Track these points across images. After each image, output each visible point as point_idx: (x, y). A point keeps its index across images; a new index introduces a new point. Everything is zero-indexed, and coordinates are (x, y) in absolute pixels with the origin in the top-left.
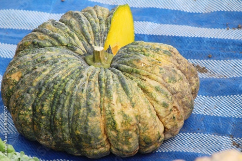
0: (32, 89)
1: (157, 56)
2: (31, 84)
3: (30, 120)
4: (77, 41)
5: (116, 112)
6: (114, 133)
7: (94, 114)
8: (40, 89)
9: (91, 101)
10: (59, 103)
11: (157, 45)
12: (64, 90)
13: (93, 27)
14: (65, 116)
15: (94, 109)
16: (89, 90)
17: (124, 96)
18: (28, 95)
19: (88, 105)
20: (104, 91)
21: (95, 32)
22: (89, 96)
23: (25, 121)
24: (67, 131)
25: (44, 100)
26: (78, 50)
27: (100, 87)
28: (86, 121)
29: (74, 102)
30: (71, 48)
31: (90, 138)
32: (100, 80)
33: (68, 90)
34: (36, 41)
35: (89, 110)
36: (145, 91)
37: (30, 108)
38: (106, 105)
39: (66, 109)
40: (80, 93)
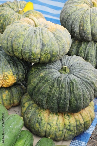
1: (36, 14)
4: (15, 7)
10: (5, 20)
11: (37, 12)
12: (8, 17)
13: (21, 4)
14: (6, 24)
21: (21, 6)
22: (14, 20)
25: (1, 19)
26: (15, 10)
27: (18, 18)
29: (9, 20)
30: (13, 9)
32: (18, 16)
33: (9, 17)
34: (3, 5)
39: (7, 22)
40: (12, 18)
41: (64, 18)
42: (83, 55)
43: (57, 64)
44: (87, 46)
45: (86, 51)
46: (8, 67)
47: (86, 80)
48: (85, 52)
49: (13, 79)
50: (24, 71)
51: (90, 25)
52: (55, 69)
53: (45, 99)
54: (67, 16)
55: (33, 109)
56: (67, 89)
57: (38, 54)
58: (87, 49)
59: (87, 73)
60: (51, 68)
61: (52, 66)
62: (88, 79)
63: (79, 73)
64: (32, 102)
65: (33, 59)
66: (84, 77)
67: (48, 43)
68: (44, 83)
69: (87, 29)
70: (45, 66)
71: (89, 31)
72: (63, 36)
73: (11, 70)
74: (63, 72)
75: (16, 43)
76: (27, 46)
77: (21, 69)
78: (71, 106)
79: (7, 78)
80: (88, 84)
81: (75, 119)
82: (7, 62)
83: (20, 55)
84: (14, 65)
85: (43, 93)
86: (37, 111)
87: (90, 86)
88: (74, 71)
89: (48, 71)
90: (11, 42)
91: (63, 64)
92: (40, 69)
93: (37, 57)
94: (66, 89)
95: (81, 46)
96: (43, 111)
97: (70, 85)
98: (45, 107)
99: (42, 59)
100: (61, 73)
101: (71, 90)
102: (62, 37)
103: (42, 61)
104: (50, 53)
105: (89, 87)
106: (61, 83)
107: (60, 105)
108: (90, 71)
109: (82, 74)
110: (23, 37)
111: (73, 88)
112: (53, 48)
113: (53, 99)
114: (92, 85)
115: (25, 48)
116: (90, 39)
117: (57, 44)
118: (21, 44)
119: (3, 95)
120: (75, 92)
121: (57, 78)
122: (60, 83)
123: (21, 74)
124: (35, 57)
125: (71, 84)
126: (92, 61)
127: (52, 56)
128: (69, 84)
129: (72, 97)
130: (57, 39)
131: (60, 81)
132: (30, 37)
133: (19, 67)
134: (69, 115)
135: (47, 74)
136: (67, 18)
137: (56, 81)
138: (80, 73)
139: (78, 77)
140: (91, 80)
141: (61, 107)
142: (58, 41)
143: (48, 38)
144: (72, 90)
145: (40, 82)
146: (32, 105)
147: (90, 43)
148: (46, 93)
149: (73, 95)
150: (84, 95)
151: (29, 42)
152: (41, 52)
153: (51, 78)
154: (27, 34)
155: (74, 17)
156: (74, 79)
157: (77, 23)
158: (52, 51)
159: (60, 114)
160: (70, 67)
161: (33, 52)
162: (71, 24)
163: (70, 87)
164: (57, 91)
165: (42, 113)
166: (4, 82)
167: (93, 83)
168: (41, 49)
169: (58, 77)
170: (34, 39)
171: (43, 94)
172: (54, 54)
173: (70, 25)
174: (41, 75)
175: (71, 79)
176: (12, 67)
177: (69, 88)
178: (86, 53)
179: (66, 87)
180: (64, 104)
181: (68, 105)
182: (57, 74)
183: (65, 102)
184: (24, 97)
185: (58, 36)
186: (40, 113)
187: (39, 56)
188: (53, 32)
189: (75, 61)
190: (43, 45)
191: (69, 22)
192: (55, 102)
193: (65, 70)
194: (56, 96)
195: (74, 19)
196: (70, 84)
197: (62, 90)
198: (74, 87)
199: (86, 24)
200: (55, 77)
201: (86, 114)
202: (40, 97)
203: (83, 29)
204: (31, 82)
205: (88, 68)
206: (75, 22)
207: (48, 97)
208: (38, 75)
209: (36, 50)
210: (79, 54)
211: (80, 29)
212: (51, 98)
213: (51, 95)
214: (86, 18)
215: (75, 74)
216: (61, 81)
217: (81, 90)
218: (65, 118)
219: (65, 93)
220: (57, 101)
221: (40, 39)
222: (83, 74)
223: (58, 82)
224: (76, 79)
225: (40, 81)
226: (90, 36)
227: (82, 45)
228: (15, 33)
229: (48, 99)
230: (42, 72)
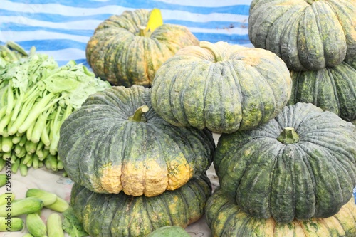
0: (104, 48)
1: (177, 32)
2: (103, 45)
3: (102, 66)
4: (130, 25)
5: (153, 59)
6: (152, 72)
7: (140, 60)
8: (109, 48)
9: (138, 53)
10: (120, 55)
11: (177, 26)
12: (123, 48)
13: (140, 17)
14: (124, 61)
15: (140, 57)
16: (138, 47)
17: (158, 50)
18: (102, 52)
19: (137, 55)
20: (146, 48)
21: (140, 20)
22: (137, 50)
23: (99, 67)
24: (125, 71)
25: (111, 53)
26: (131, 30)
27: (144, 46)
28: (136, 64)
29: (129, 54)
30: (126, 28)
31: (138, 75)
32: (144, 42)
33: (125, 47)
34: (106, 25)
35: (138, 58)
36: (170, 50)
37: (103, 59)
38: (147, 55)
39: (124, 58)
40: (132, 49)
41: (261, 32)
42: (311, 98)
43: (271, 127)
44: (315, 80)
45: (317, 90)
46: (174, 149)
47: (337, 148)
48: (314, 91)
49: (188, 171)
50: (206, 151)
51: (319, 38)
52: (269, 137)
53: (265, 199)
54: (266, 29)
55: (239, 224)
56: (307, 174)
57: (237, 114)
58: (317, 86)
59: (335, 133)
60: (262, 136)
61: (263, 132)
62: (341, 146)
63: (320, 137)
64: (232, 210)
65: (229, 125)
66: (333, 143)
67: (254, 89)
68: (257, 170)
69: (315, 47)
70: (250, 135)
71: (320, 51)
72: (277, 69)
73: (181, 155)
74: (287, 140)
75: (191, 100)
76: (214, 103)
77: (198, 148)
78: (320, 206)
79: (176, 171)
80: (343, 155)
81: (328, 228)
82: (171, 141)
83: (201, 123)
84: (185, 144)
85: (260, 188)
86: (249, 226)
87: (347, 158)
88: (309, 134)
89: (258, 144)
90: (180, 100)
91: (282, 123)
92: (239, 142)
93: (237, 120)
94: (305, 173)
95: (303, 81)
96: (262, 223)
97: (311, 164)
98: (267, 215)
99: (247, 122)
100: (283, 143)
101: (314, 174)
102: (276, 71)
103: (247, 126)
104: (261, 108)
105: (345, 162)
106: (293, 163)
107: (300, 207)
108: (339, 129)
109: (327, 137)
110: (203, 87)
111: (318, 168)
112: (264, 96)
113: (282, 197)
114: (351, 156)
115: (210, 106)
116: (323, 66)
117: (269, 88)
118: (202, 101)
119: (171, 207)
120: (324, 177)
121: (280, 155)
122: (290, 163)
123: (200, 158)
124: (233, 121)
125: (312, 160)
126: (332, 108)
127: (265, 113)
128: (308, 162)
129: (320, 186)
130: (267, 77)
131: (288, 159)
132: (215, 83)
133: (195, 146)
134: (315, 222)
135: (259, 150)
136: (268, 32)
137: (281, 162)
138: (322, 137)
139: (320, 145)
140: (347, 147)
141: (302, 210)
142: (269, 81)
143: (251, 79)
144: (316, 173)
145: (249, 169)
146: (234, 216)
147: (319, 73)
148: (266, 189)
149: (320, 182)
150: (340, 178)
151: (218, 95)
152: (242, 109)
153: (269, 157)
154: (209, 78)
155: (283, 28)
156: (316, 151)
157: (292, 37)
158: (264, 103)
159: (297, 224)
160: (296, 127)
161: (228, 111)
162: (277, 43)
163: (312, 167)
164: (289, 180)
165: (260, 229)
166: (170, 181)
167: (351, 152)
168: (242, 103)
169: (282, 151)
170: (225, 86)
171: (261, 192)
172: (267, 108)
173: (277, 45)
174: (247, 155)
175: (310, 151)
176: (183, 147)
177: (311, 170)
178: (317, 93)
179: (303, 169)
180: (307, 204)
181: (314, 204)
182: (277, 148)
183: (307, 198)
184: (212, 203)
185: (267, 72)
186: (256, 230)
187: (240, 117)
188: (255, 66)
189: (305, 114)
190: (244, 95)
191: (274, 39)
192: (288, 202)
193: (290, 136)
194: (287, 190)
195: (284, 32)
196: (310, 162)
197: (298, 177)
198: (321, 166)
199: (310, 39)
200: (276, 153)
201: (347, 216)
202: (255, 198)
203: (306, 49)
204: (229, 170)
205: (334, 124)
206: (286, 37)
207: (271, 195)
208: (240, 155)
209: (233, 106)
210: (303, 97)
211: (299, 50)
212: (278, 196)
213: (278, 190)
214: (309, 26)
215: (312, 140)
216: (291, 158)
217: (333, 170)
218: (307, 230)
219: (305, 181)
220: (291, 200)
221: (236, 83)
222: (329, 137)
223: (284, 161)
224: (319, 150)
225: (247, 167)
226: (322, 60)
227: (306, 79)
228: (185, 82)
229: (273, 199)
230: (247, 148)
